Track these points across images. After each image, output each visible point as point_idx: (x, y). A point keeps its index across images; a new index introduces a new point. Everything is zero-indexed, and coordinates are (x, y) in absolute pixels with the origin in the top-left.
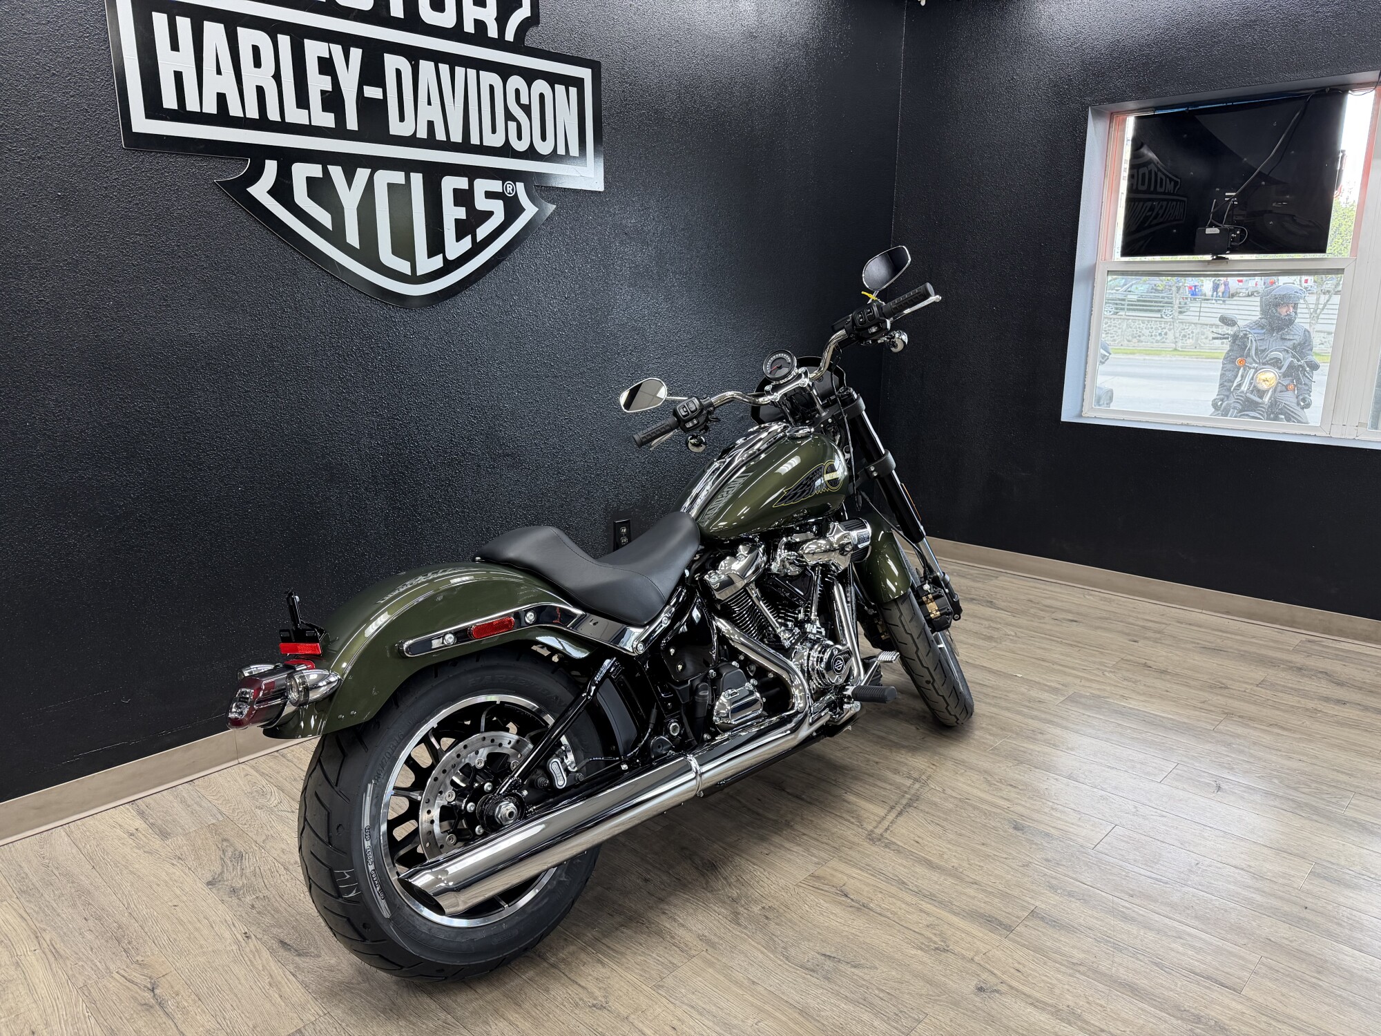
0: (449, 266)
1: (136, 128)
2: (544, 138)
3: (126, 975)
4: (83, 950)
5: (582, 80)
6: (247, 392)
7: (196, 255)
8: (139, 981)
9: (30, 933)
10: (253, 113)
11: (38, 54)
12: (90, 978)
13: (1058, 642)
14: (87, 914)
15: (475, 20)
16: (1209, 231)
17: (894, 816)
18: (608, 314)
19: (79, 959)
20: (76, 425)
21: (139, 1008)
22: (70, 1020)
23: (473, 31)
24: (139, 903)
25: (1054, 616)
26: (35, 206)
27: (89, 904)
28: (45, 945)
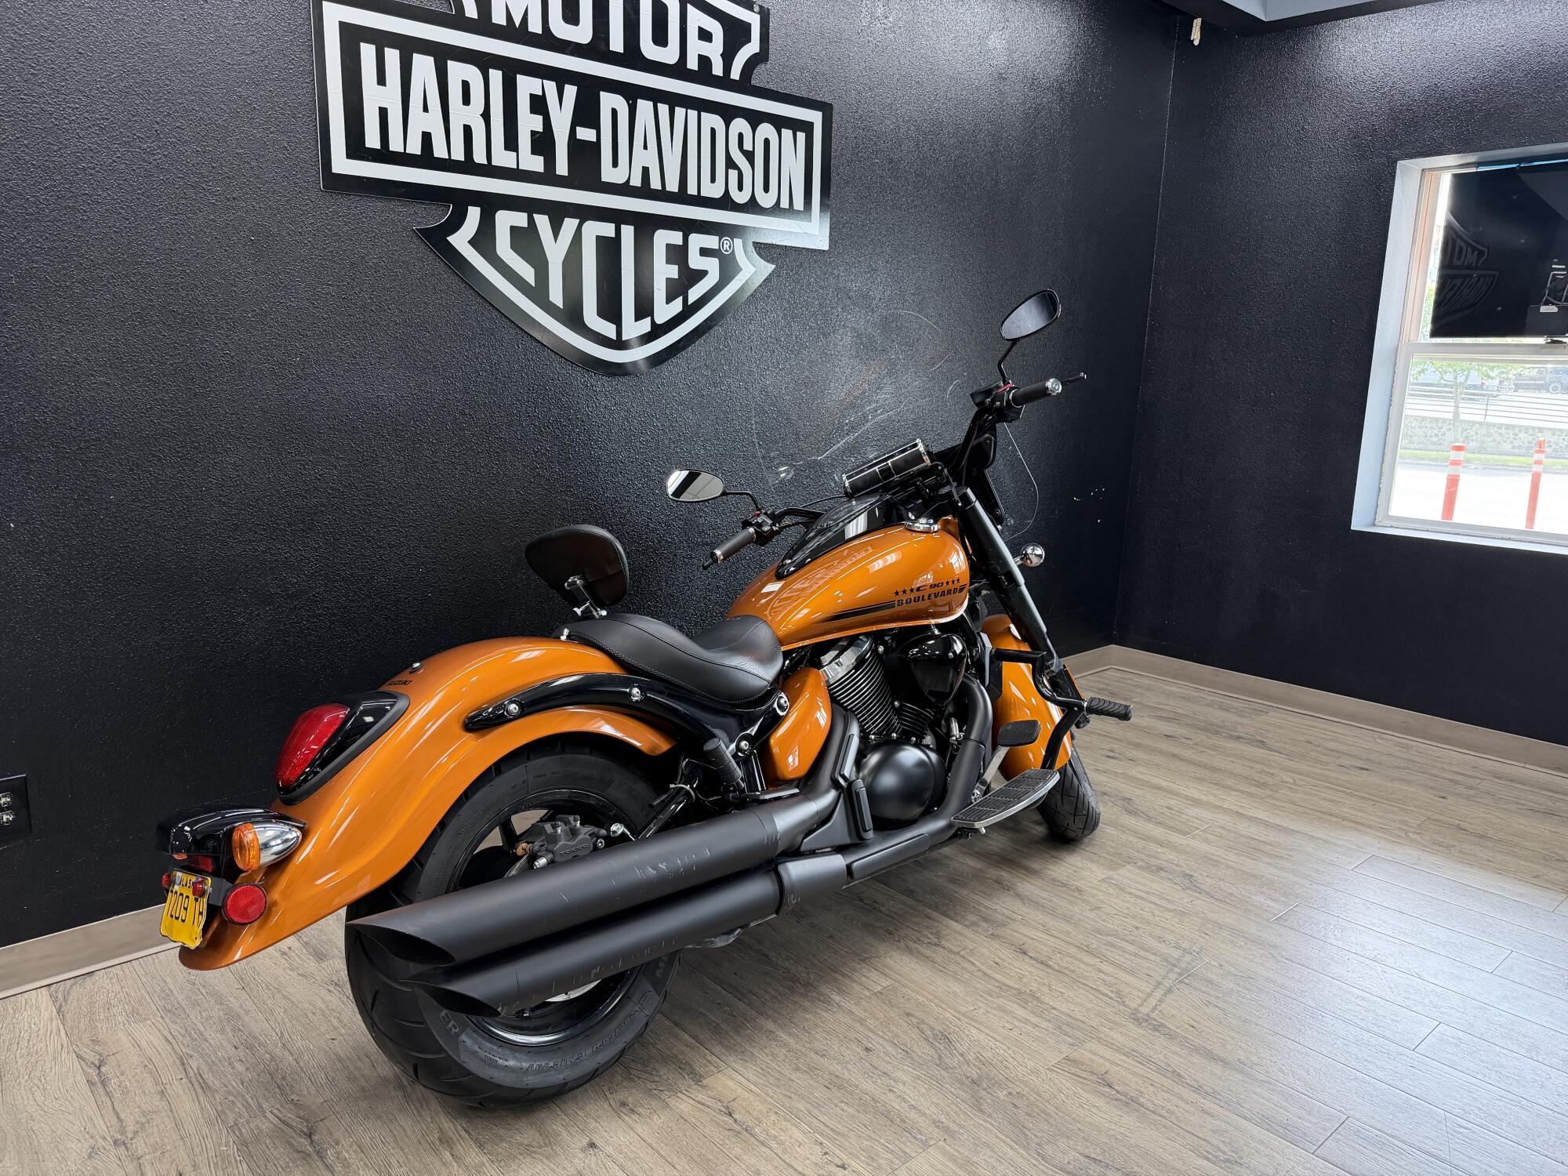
0: (657, 331)
1: (336, 169)
2: (766, 189)
3: (280, 1116)
4: (233, 1082)
5: (811, 125)
6: (434, 462)
7: (389, 309)
8: (294, 1124)
9: (175, 1058)
10: (458, 154)
11: (240, 86)
12: (241, 1116)
13: (1348, 794)
14: (235, 1041)
15: (699, 55)
16: (1544, 309)
17: (1162, 993)
18: (825, 389)
19: (230, 1093)
20: (254, 492)
21: (295, 1155)
22: (220, 1163)
23: (695, 68)
24: (293, 1033)
25: (1339, 762)
26: (226, 251)
27: (240, 1030)
28: (192, 1074)
